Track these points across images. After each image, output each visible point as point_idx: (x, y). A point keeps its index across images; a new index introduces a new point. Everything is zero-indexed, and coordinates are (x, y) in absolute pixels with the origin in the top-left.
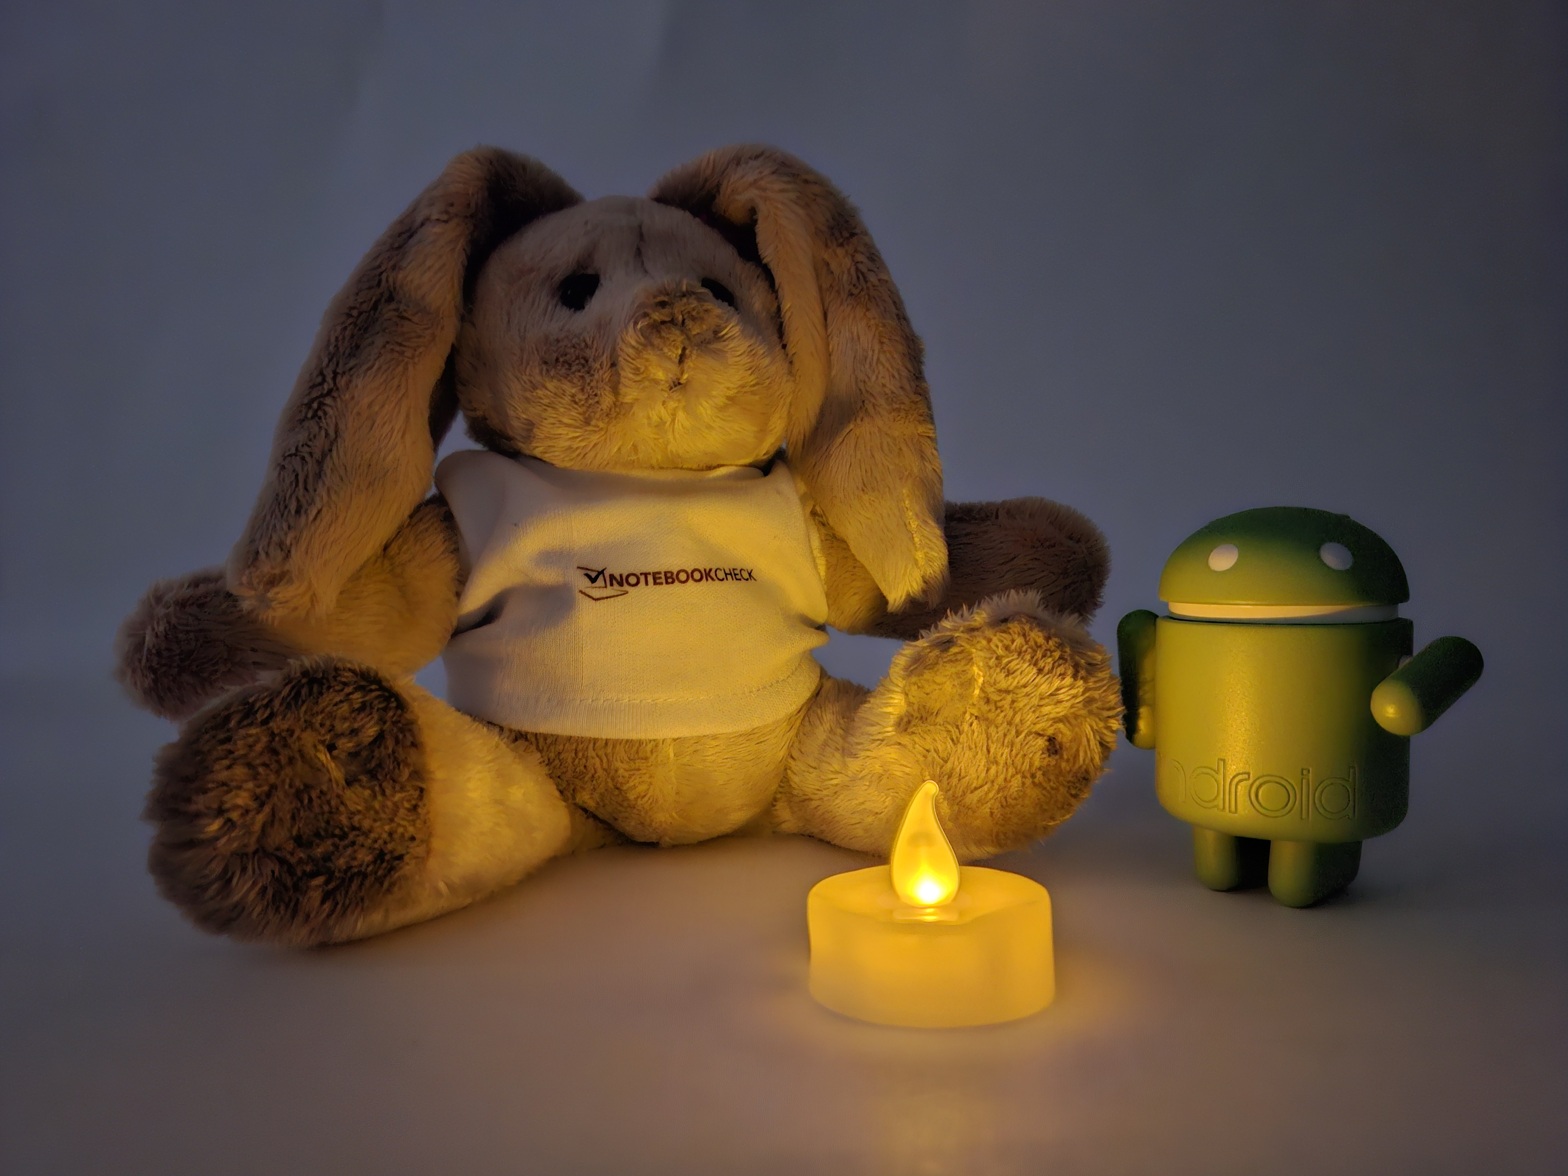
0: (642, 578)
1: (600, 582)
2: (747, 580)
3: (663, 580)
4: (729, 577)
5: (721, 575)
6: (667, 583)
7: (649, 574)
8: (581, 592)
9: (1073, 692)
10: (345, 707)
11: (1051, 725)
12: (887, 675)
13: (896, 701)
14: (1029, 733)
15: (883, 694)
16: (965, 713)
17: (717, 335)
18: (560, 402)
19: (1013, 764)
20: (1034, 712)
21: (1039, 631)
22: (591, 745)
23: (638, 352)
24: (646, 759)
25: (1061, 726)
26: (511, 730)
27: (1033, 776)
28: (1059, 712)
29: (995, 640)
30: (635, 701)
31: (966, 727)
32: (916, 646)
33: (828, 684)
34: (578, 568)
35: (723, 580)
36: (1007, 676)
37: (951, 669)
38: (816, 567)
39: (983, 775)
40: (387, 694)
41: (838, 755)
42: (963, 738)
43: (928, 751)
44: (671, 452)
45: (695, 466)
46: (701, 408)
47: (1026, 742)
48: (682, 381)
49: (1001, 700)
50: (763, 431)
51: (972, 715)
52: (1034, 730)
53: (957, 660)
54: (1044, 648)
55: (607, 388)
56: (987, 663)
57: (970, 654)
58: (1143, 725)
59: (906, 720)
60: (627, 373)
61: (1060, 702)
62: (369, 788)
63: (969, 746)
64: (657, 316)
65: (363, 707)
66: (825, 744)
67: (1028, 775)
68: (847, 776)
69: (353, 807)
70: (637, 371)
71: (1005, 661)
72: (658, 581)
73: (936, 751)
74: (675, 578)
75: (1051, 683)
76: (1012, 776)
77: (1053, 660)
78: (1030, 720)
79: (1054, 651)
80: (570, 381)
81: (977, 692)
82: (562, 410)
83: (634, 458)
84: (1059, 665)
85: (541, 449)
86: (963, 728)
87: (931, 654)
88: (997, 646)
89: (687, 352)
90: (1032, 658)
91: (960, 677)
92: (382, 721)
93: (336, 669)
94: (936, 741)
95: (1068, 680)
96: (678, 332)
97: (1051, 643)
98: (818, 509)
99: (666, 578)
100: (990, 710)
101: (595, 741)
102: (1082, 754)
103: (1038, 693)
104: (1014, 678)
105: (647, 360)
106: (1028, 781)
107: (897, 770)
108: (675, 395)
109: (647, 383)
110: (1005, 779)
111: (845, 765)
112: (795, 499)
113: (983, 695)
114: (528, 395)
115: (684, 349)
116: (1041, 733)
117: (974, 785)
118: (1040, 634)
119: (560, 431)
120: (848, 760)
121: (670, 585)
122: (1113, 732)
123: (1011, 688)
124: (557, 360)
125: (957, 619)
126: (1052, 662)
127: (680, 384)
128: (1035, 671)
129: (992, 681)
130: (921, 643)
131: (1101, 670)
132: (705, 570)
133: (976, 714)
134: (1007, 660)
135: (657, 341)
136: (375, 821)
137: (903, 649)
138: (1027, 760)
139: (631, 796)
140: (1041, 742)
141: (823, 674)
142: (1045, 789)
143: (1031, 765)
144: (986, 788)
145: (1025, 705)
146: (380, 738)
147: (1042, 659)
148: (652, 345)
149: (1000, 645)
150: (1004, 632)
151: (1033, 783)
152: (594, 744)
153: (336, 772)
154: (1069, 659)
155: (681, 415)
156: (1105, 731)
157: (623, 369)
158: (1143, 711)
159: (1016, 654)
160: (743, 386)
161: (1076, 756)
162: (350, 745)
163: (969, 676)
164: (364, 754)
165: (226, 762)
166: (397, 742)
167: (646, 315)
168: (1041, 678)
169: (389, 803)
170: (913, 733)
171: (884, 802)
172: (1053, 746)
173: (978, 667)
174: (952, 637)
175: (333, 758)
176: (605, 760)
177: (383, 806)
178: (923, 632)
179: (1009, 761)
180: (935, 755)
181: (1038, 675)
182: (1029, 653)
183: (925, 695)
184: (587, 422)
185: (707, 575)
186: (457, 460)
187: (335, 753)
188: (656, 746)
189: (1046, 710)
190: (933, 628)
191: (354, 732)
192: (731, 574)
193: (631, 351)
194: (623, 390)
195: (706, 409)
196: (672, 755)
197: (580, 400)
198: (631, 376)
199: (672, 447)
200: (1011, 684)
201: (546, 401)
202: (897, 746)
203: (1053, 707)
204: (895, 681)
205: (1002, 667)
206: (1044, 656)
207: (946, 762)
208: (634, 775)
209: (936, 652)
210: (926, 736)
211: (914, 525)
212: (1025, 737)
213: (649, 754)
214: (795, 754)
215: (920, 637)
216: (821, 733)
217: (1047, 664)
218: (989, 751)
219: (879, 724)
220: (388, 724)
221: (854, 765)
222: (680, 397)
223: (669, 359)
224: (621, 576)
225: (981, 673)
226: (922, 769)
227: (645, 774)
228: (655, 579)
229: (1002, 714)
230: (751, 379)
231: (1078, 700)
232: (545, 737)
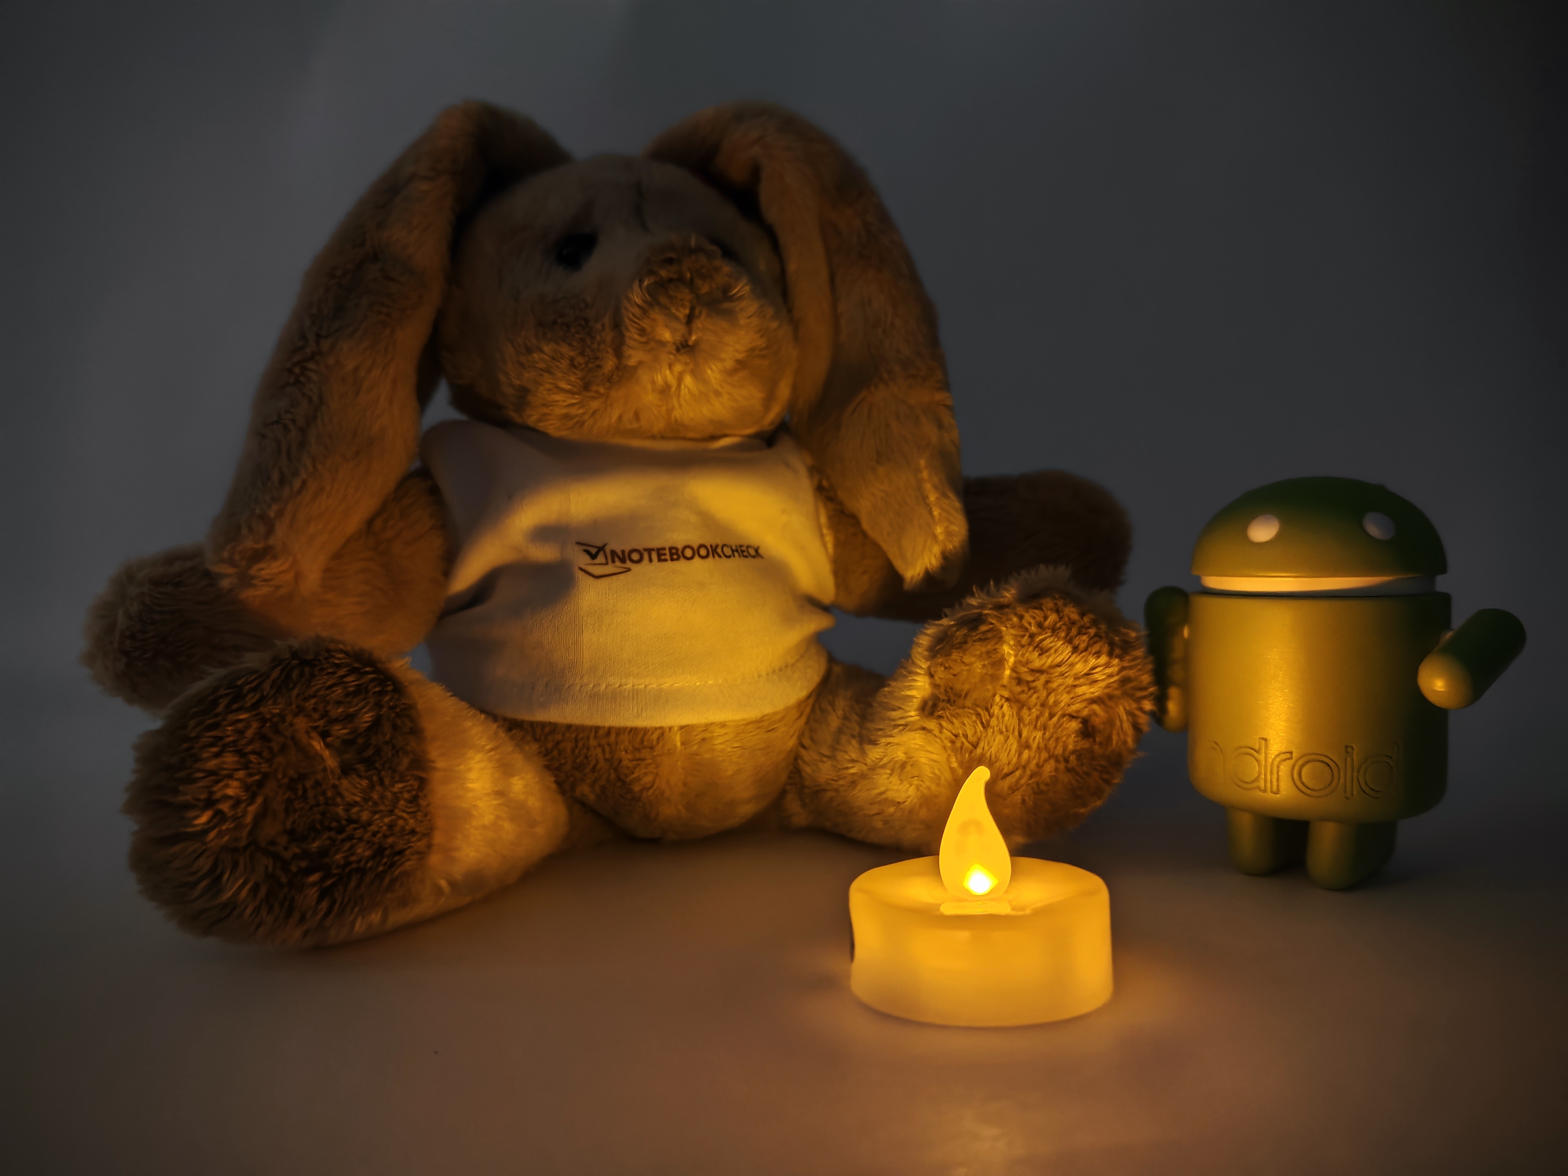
0: (646, 556)
1: (601, 558)
2: (754, 557)
3: (668, 557)
4: (736, 554)
5: (728, 551)
6: (672, 560)
7: (653, 550)
8: (581, 569)
9: (1108, 671)
10: (339, 690)
11: (1086, 707)
12: (908, 656)
13: (919, 684)
14: (1063, 716)
15: (905, 677)
16: (994, 695)
17: (726, 294)
18: (558, 367)
19: (1046, 748)
20: (1069, 692)
21: (1073, 607)
22: (592, 735)
23: (644, 311)
24: (652, 748)
25: (1095, 707)
26: (505, 719)
27: (1067, 760)
28: (1094, 693)
29: (1027, 617)
30: (640, 687)
31: (996, 710)
32: (942, 625)
33: (837, 669)
34: (578, 543)
35: (729, 557)
36: (1040, 655)
37: (980, 649)
38: (824, 544)
39: (1015, 760)
40: (381, 677)
41: (854, 742)
42: (994, 722)
43: (956, 736)
44: (676, 421)
45: (698, 436)
46: (709, 372)
47: (1059, 724)
48: (690, 343)
49: (1034, 681)
50: (769, 399)
51: (1002, 696)
52: (1067, 712)
53: (986, 639)
54: (1079, 625)
55: (610, 350)
56: (1019, 642)
57: (1000, 632)
58: (1173, 707)
59: (930, 703)
60: (632, 335)
61: (1095, 681)
62: (367, 778)
63: (1000, 729)
64: (664, 273)
65: (359, 691)
66: (840, 731)
67: (1061, 759)
68: (866, 764)
69: (349, 798)
70: (642, 331)
71: (1038, 639)
72: (663, 557)
73: (966, 736)
74: (681, 554)
75: (1086, 661)
76: (1046, 761)
77: (1088, 637)
78: (1064, 701)
79: (1089, 628)
80: (570, 345)
81: (1007, 672)
82: (560, 375)
83: (635, 426)
84: (1095, 643)
85: (534, 418)
86: (994, 710)
87: (958, 633)
88: (1030, 624)
89: (697, 312)
90: (1067, 635)
91: (990, 657)
92: (378, 705)
93: (328, 651)
94: (965, 725)
95: (1103, 659)
96: (687, 291)
97: (1086, 619)
98: (825, 483)
99: (671, 554)
100: (1023, 692)
101: (597, 729)
102: (1115, 738)
103: (1072, 673)
104: (1048, 657)
105: (654, 320)
106: (1062, 766)
107: (923, 758)
108: (684, 358)
109: (653, 344)
110: (1038, 765)
111: (863, 753)
112: (803, 471)
113: (1014, 675)
114: (523, 359)
115: (692, 309)
116: (1074, 715)
117: (1005, 771)
118: (1073, 610)
119: (556, 397)
120: (868, 747)
121: (675, 562)
122: (1145, 712)
123: (1045, 668)
124: (555, 322)
125: (983, 595)
126: (1087, 640)
127: (688, 346)
128: (1069, 649)
129: (1024, 660)
130: (945, 622)
131: (1135, 648)
132: (711, 546)
133: (1006, 696)
134: (1041, 637)
135: (663, 300)
136: (375, 813)
137: (928, 629)
138: (1061, 744)
139: (636, 788)
140: (1074, 725)
141: (831, 660)
142: (1077, 774)
143: (1065, 748)
144: (1018, 773)
145: (1059, 686)
146: (376, 724)
147: (1077, 636)
148: (659, 304)
149: (1033, 621)
150: (1036, 608)
151: (1066, 768)
152: (596, 732)
153: (331, 761)
154: (1103, 635)
155: (688, 380)
156: (1138, 713)
157: (627, 329)
158: (1174, 692)
159: (1050, 631)
160: (752, 350)
161: (1109, 738)
162: (345, 731)
163: (999, 656)
164: (360, 741)
165: (215, 750)
166: (395, 727)
167: (651, 272)
168: (1076, 657)
169: (389, 794)
170: (940, 717)
171: (907, 791)
172: (1087, 730)
173: (1011, 647)
174: (981, 614)
175: (327, 746)
176: (607, 749)
177: (382, 797)
178: (947, 611)
179: (1042, 745)
180: (964, 740)
181: (1072, 654)
182: (1064, 630)
183: (952, 677)
184: (586, 387)
185: (713, 551)
186: (441, 430)
187: (329, 739)
188: (663, 734)
189: (1080, 690)
190: (957, 606)
191: (350, 718)
192: (737, 551)
193: (637, 311)
194: (628, 352)
195: (713, 373)
196: (679, 744)
197: (580, 364)
198: (636, 336)
199: (677, 414)
200: (1045, 664)
201: (542, 365)
202: (922, 732)
203: (1088, 687)
204: (919, 663)
205: (1035, 645)
206: (1079, 633)
207: (975, 746)
208: (639, 765)
209: (964, 631)
210: (954, 720)
211: (932, 498)
212: (1059, 720)
213: (655, 742)
214: (806, 742)
215: (943, 616)
216: (834, 721)
217: (1082, 642)
218: (1020, 735)
219: (901, 708)
220: (385, 709)
221: (874, 754)
222: (688, 360)
223: (677, 319)
224: (623, 552)
225: (1012, 652)
226: (949, 755)
227: (651, 764)
228: (659, 555)
229: (1035, 696)
230: (761, 342)
231: (1112, 680)
232: (543, 725)
